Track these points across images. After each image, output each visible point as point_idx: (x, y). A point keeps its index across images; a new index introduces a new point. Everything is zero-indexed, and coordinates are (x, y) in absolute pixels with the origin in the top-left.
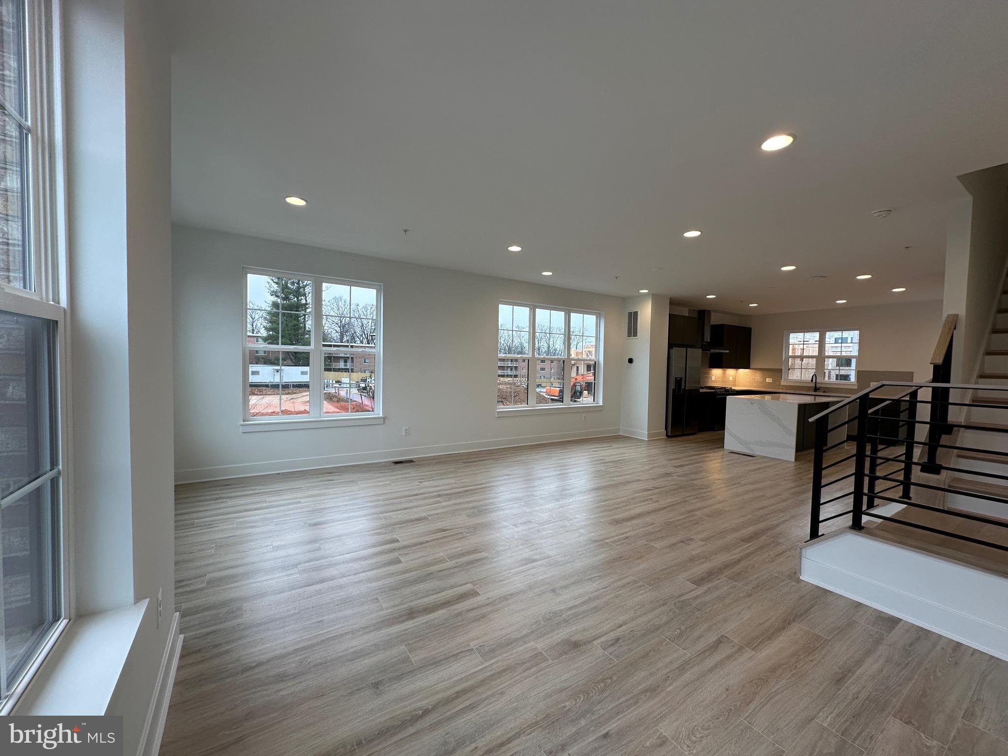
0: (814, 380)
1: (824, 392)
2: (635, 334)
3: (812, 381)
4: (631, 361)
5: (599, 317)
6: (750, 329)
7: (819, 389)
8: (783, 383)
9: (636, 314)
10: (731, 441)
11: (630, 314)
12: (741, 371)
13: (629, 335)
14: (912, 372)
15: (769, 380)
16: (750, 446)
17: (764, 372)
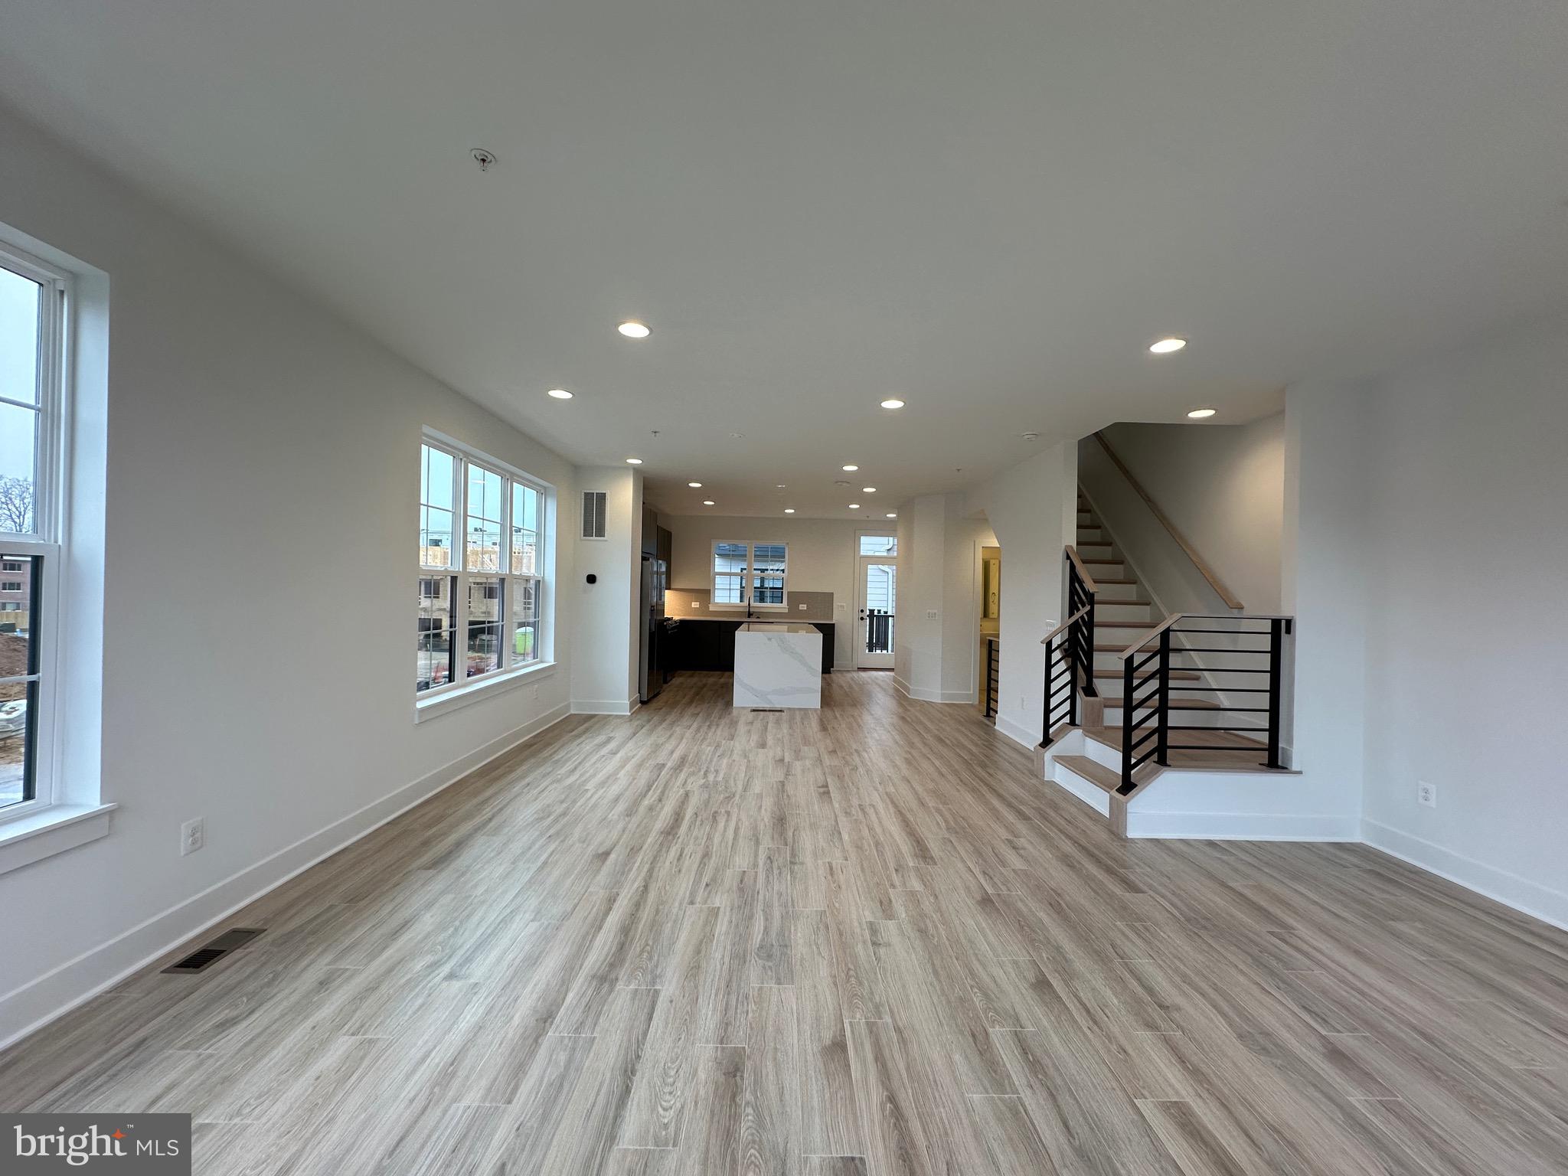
1: (758, 618)
2: (600, 532)
4: (591, 579)
5: (542, 492)
7: (752, 615)
8: (712, 608)
9: (602, 497)
11: (586, 494)
13: (587, 533)
14: (833, 593)
15: (695, 605)
16: (769, 697)
17: (691, 594)
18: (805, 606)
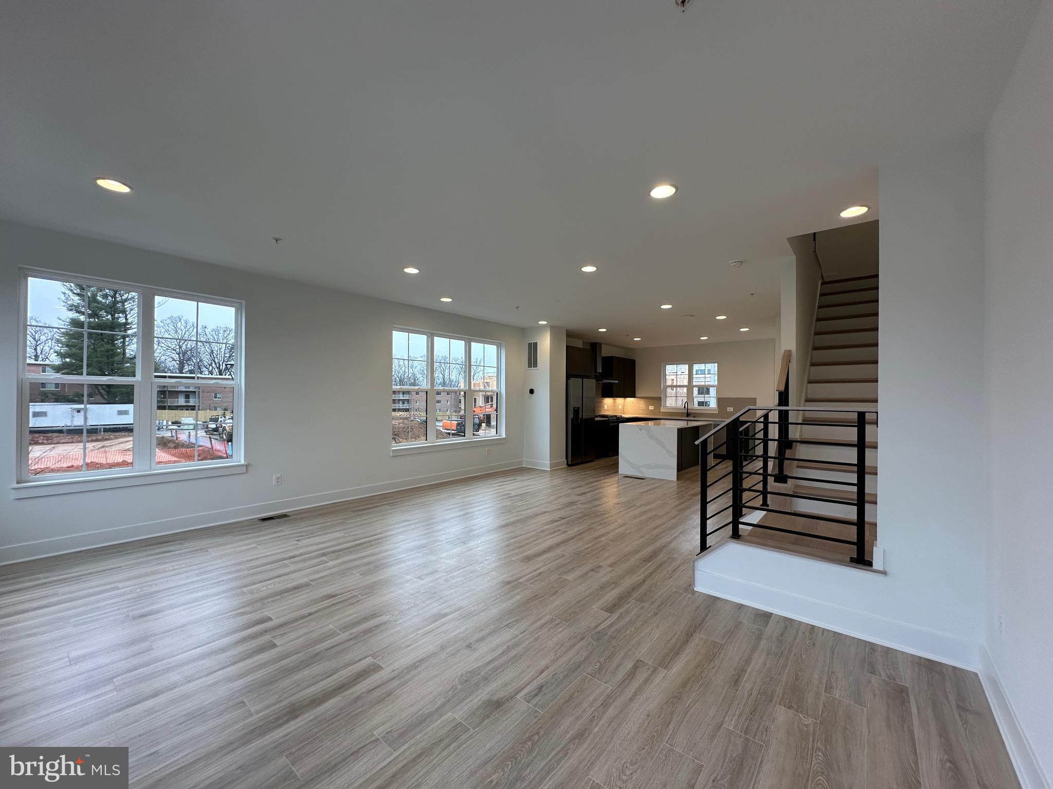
0: (686, 408)
1: (694, 417)
2: (535, 365)
3: (685, 407)
4: (532, 391)
5: (499, 347)
6: (634, 361)
7: (690, 415)
8: (662, 410)
9: (535, 344)
10: (624, 468)
11: (530, 345)
12: (629, 400)
13: (530, 366)
14: (756, 398)
15: (651, 408)
16: (640, 469)
17: (647, 400)
18: (732, 408)
